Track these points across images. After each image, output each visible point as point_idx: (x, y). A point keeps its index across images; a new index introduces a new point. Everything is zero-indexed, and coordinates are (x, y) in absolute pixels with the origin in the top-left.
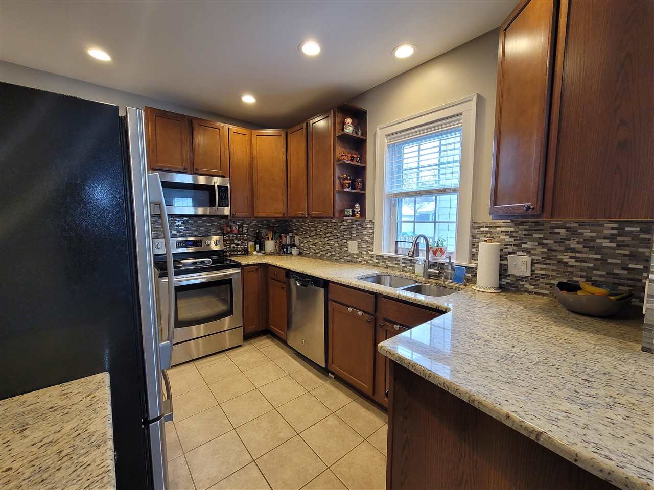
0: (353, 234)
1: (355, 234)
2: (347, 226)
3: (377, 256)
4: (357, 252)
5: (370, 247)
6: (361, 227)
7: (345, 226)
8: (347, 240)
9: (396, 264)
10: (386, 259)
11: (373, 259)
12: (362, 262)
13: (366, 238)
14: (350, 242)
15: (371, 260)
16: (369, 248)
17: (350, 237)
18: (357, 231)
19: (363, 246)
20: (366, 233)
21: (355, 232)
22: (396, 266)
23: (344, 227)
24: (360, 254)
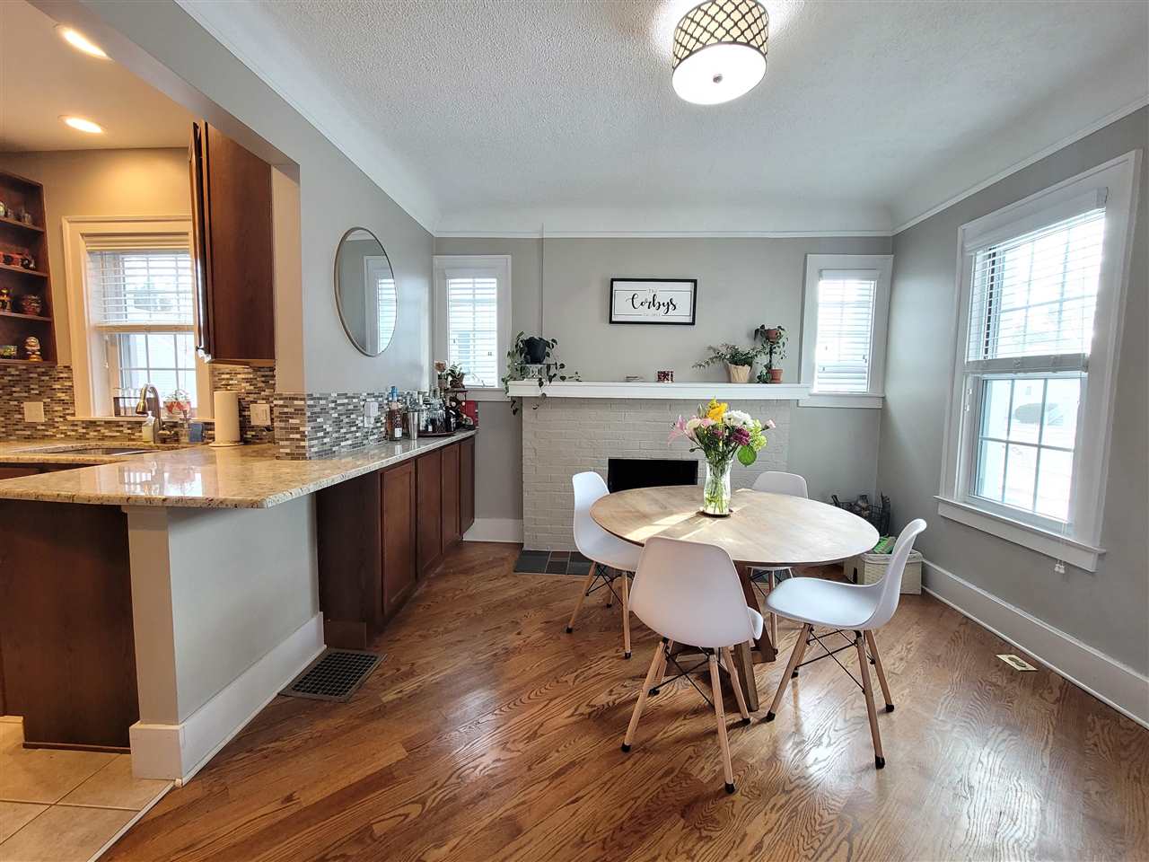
0: (33, 389)
1: (36, 389)
2: (17, 375)
3: (83, 422)
4: (43, 419)
5: (68, 409)
6: (47, 378)
7: (13, 375)
8: (20, 400)
9: (117, 431)
10: (99, 426)
11: (76, 428)
12: (55, 436)
13: (59, 395)
14: (26, 405)
15: (73, 431)
16: (67, 412)
17: (26, 395)
18: (41, 384)
19: (56, 409)
20: (59, 387)
21: (37, 387)
22: (118, 434)
23: (10, 378)
24: (51, 424)
